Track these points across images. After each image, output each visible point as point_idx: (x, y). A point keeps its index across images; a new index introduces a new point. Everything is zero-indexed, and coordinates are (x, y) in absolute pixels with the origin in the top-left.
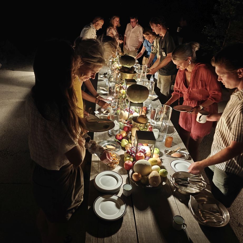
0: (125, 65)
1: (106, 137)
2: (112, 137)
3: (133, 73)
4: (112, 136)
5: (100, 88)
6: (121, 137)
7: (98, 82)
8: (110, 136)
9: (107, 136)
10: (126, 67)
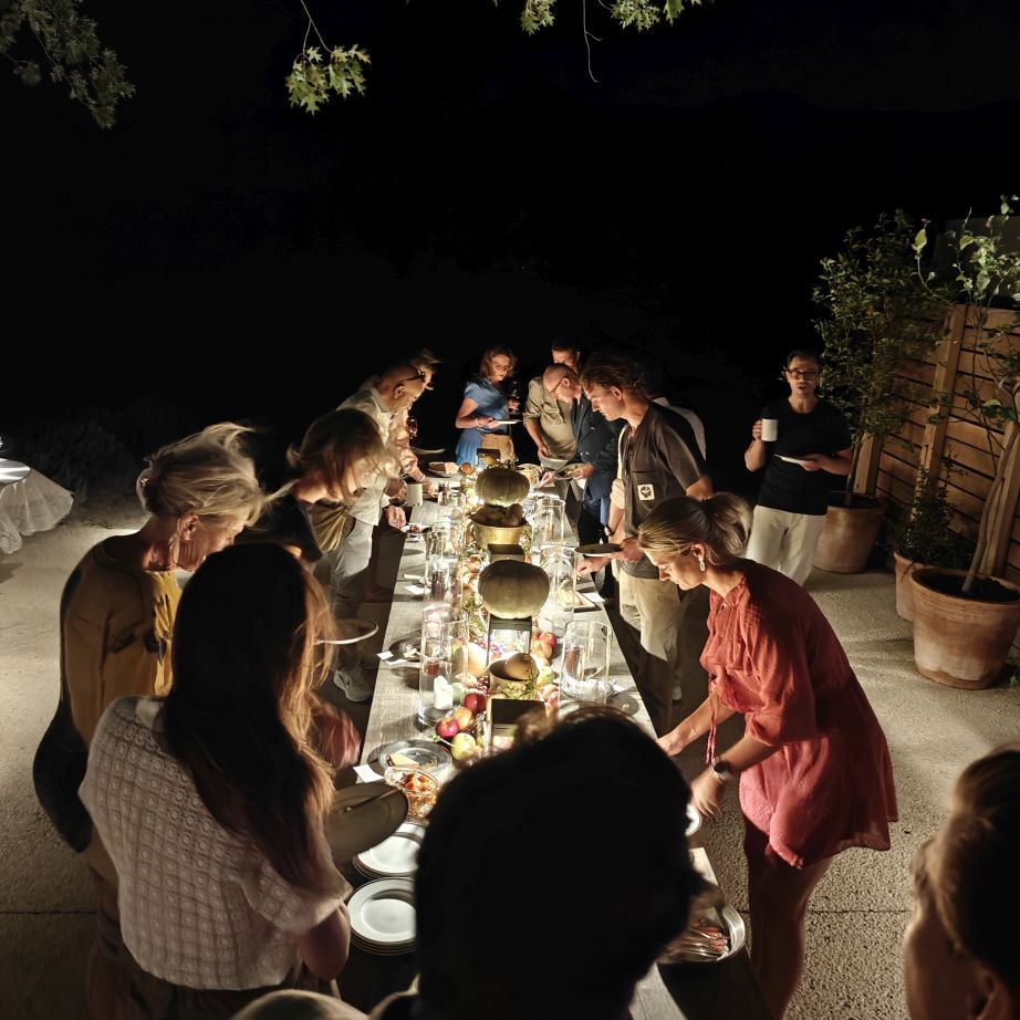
0: (492, 498)
1: (409, 732)
2: (427, 731)
3: (515, 523)
4: (426, 727)
5: (407, 576)
6: (452, 729)
7: (403, 558)
8: (422, 728)
9: (412, 727)
10: (496, 506)
